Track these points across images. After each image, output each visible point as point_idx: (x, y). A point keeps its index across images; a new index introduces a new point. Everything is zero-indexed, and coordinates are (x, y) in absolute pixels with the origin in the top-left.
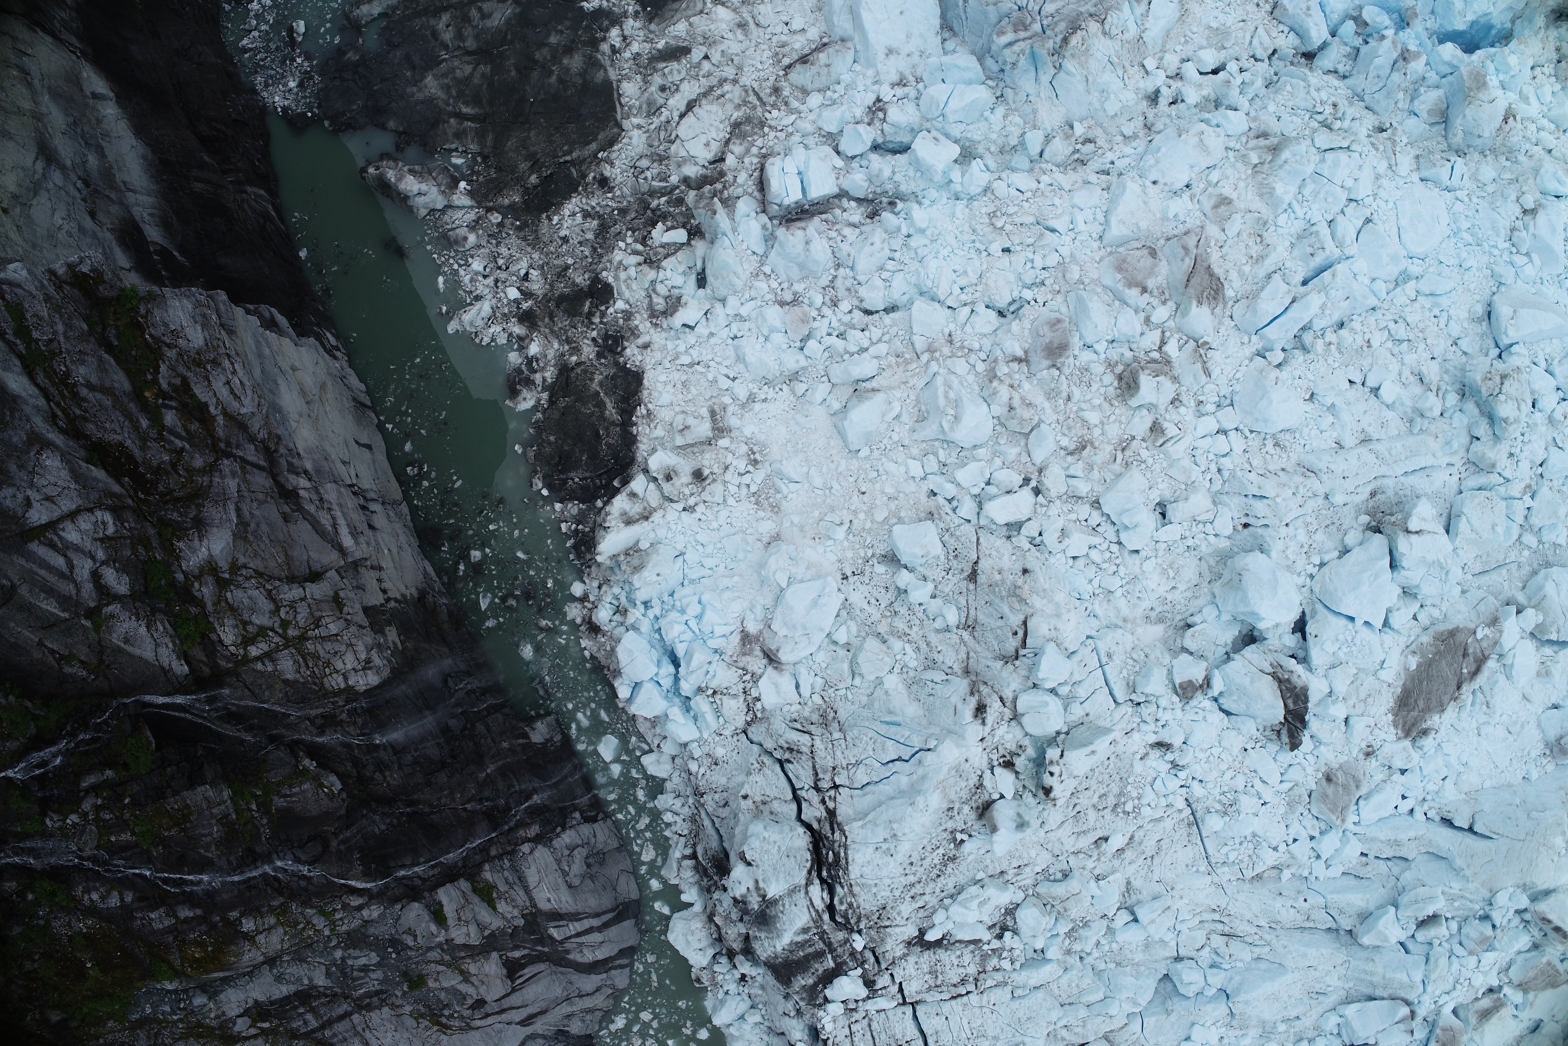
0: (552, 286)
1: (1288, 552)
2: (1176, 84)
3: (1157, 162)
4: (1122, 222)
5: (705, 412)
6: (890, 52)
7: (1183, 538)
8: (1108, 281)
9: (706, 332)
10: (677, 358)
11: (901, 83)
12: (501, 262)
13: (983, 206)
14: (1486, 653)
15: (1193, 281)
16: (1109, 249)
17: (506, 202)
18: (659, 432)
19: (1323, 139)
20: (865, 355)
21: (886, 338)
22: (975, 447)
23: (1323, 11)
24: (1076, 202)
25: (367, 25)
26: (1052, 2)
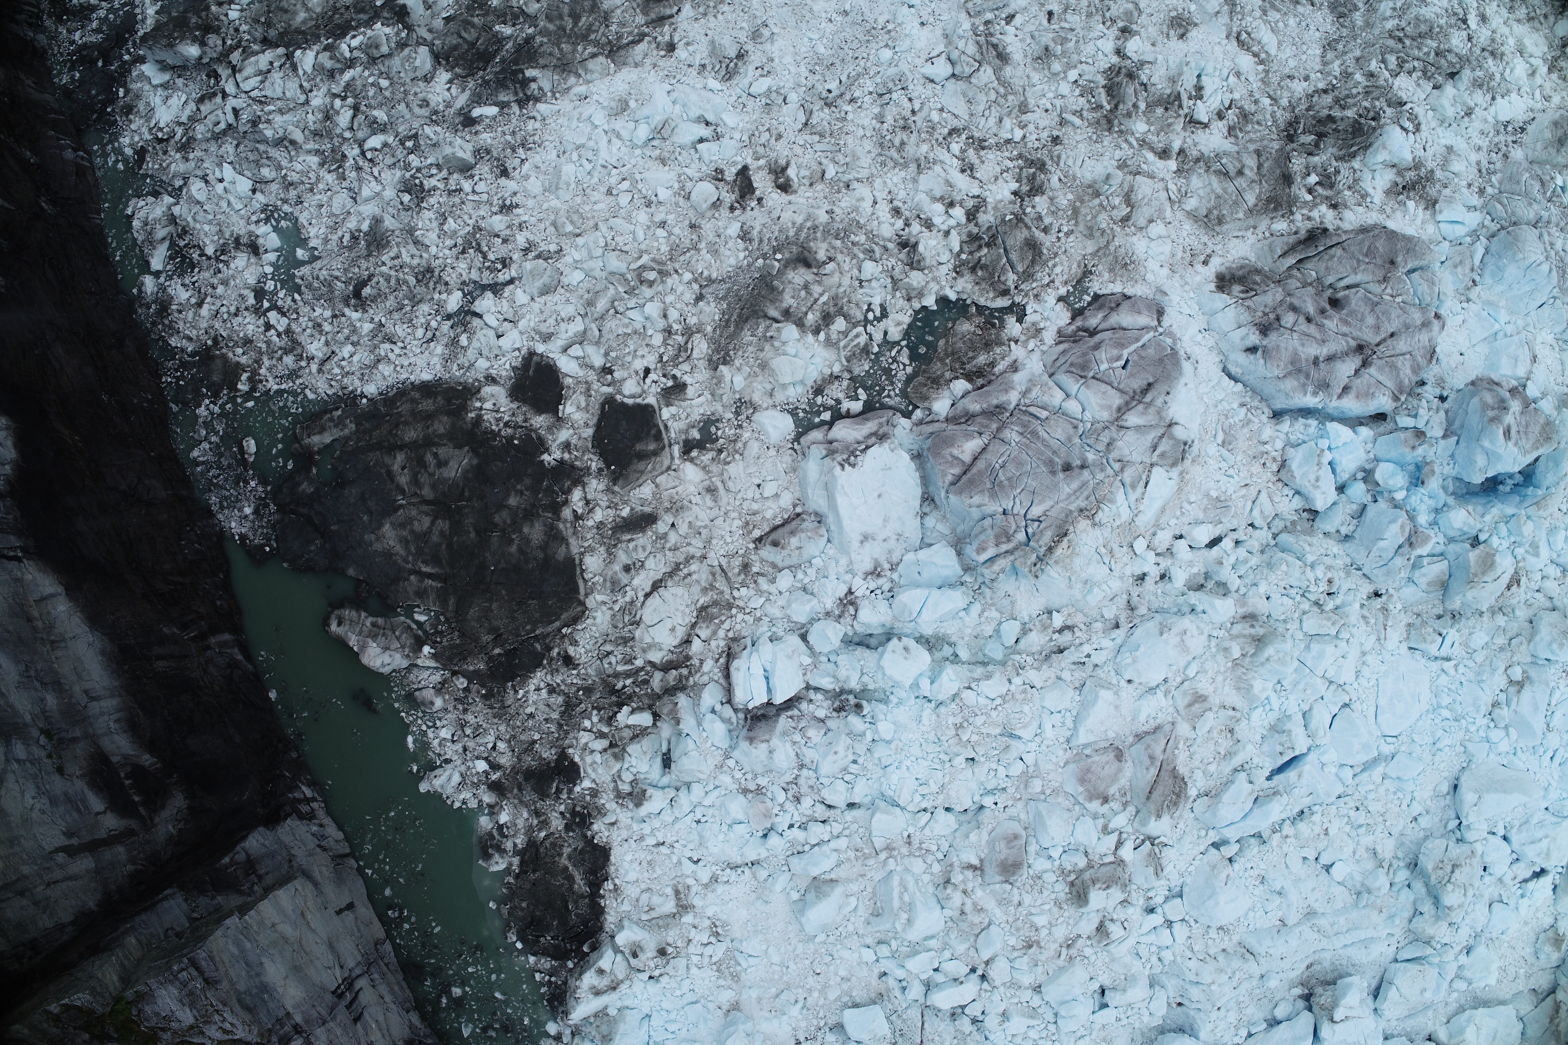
0: (519, 760)
1: (1217, 1031)
2: (1165, 563)
3: (1134, 661)
5: (669, 891)
6: (865, 538)
7: (1118, 1020)
8: (1070, 789)
9: (668, 819)
10: (642, 838)
11: (875, 572)
12: (468, 731)
13: (950, 716)
17: (471, 668)
18: (626, 907)
19: (1311, 624)
20: (825, 848)
21: (847, 832)
22: (927, 938)
23: (1334, 471)
24: (1046, 704)
25: (320, 452)
26: (1040, 503)
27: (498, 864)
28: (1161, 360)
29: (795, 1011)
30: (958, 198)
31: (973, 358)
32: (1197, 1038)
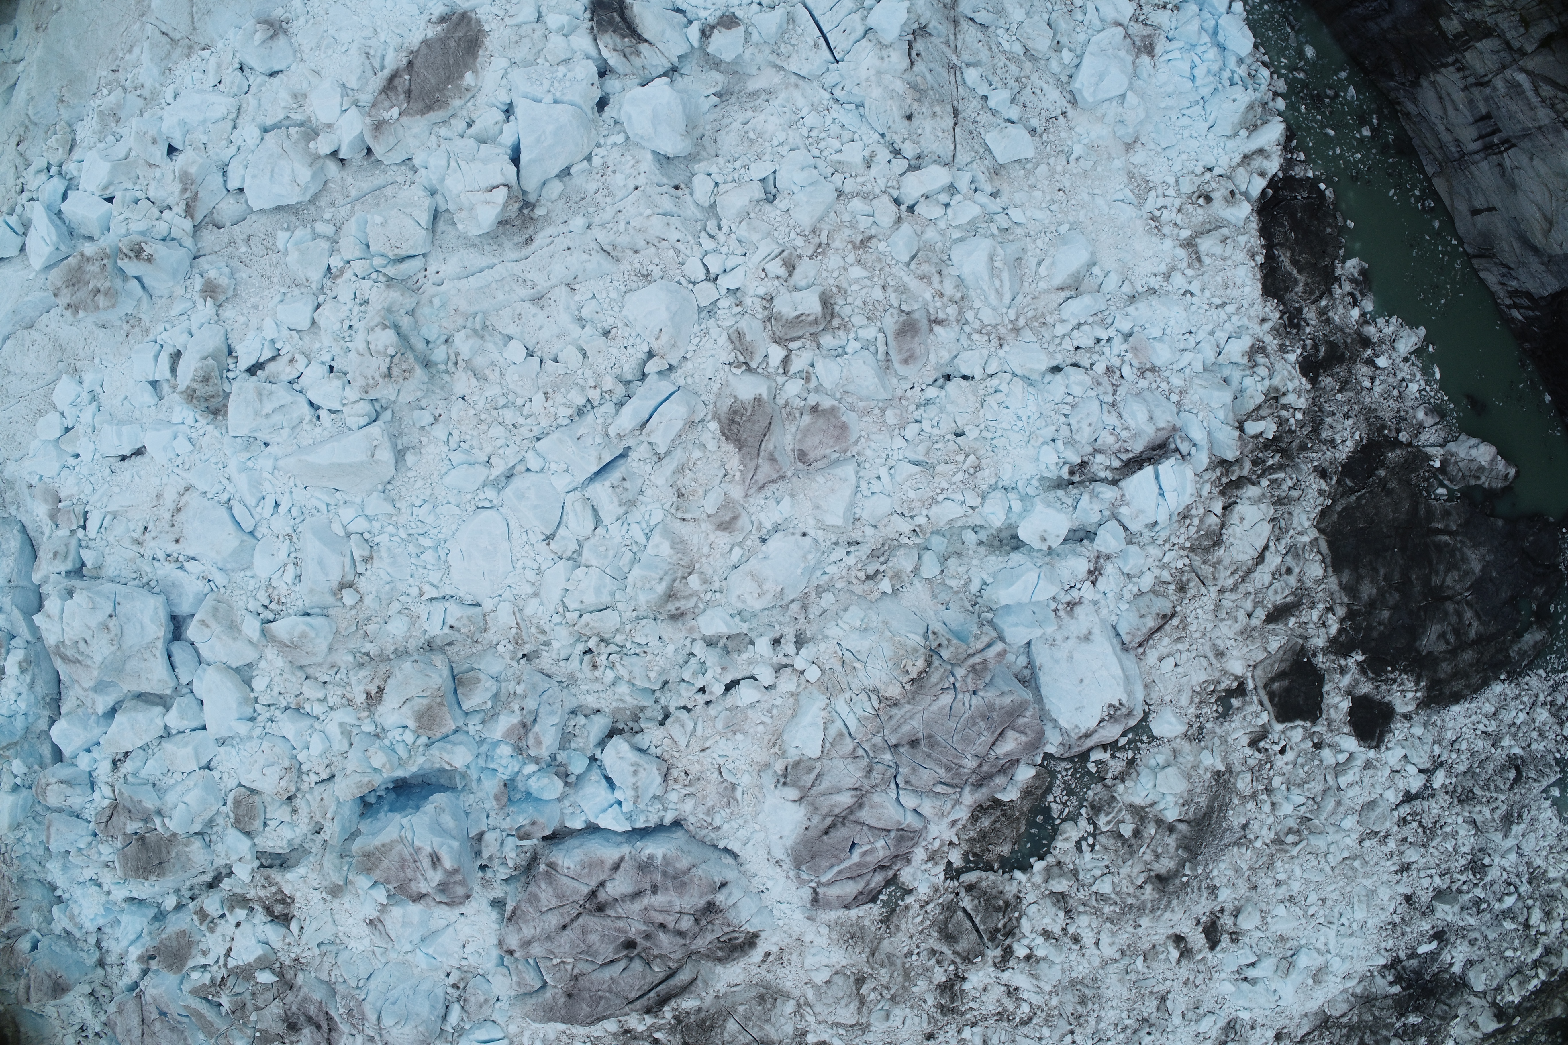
0: (1350, 372)
1: (632, 162)
2: (779, 659)
3: (805, 557)
4: (845, 480)
5: (1207, 260)
6: (1087, 638)
7: (746, 167)
8: (854, 417)
9: (1219, 334)
10: (1238, 309)
11: (1072, 606)
12: (1396, 393)
13: (986, 477)
14: (383, 96)
15: (766, 424)
16: (849, 454)
17: (1398, 452)
18: (1243, 240)
19: (609, 622)
20: (1074, 322)
21: (1057, 341)
22: (966, 240)
23: (608, 779)
24: (888, 500)
25: (1531, 623)
26: (943, 708)
27: (1352, 266)
28: (813, 857)
29: (1078, 150)
30: (1022, 964)
31: (995, 822)
32: (654, 152)
